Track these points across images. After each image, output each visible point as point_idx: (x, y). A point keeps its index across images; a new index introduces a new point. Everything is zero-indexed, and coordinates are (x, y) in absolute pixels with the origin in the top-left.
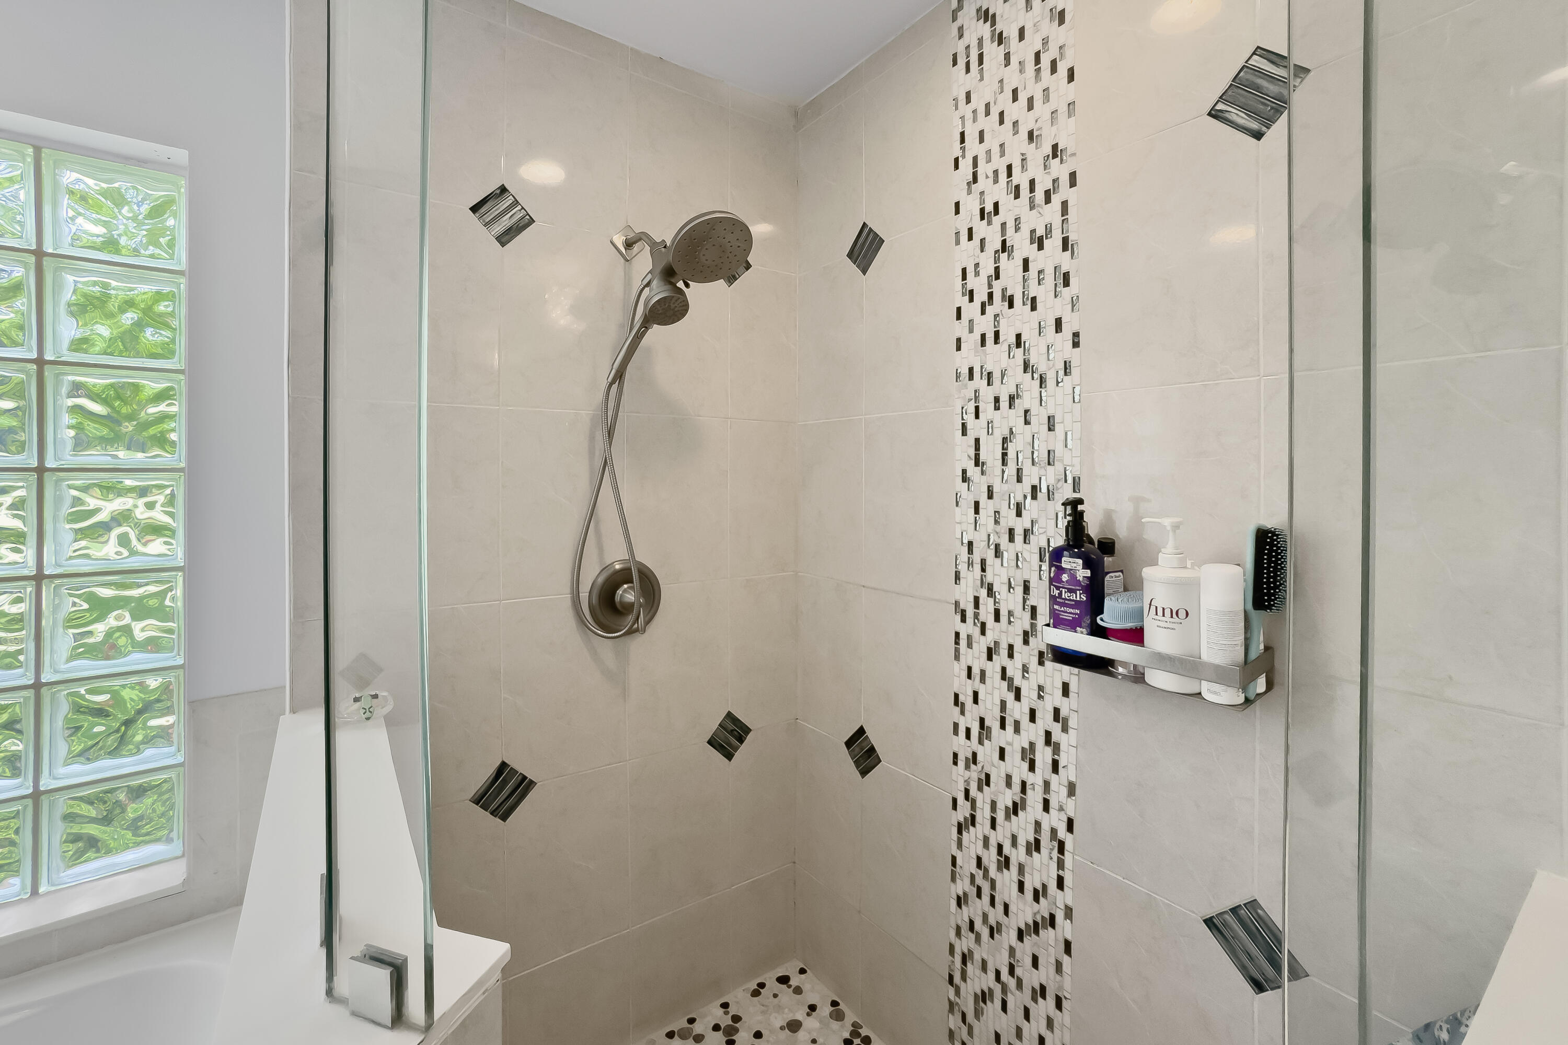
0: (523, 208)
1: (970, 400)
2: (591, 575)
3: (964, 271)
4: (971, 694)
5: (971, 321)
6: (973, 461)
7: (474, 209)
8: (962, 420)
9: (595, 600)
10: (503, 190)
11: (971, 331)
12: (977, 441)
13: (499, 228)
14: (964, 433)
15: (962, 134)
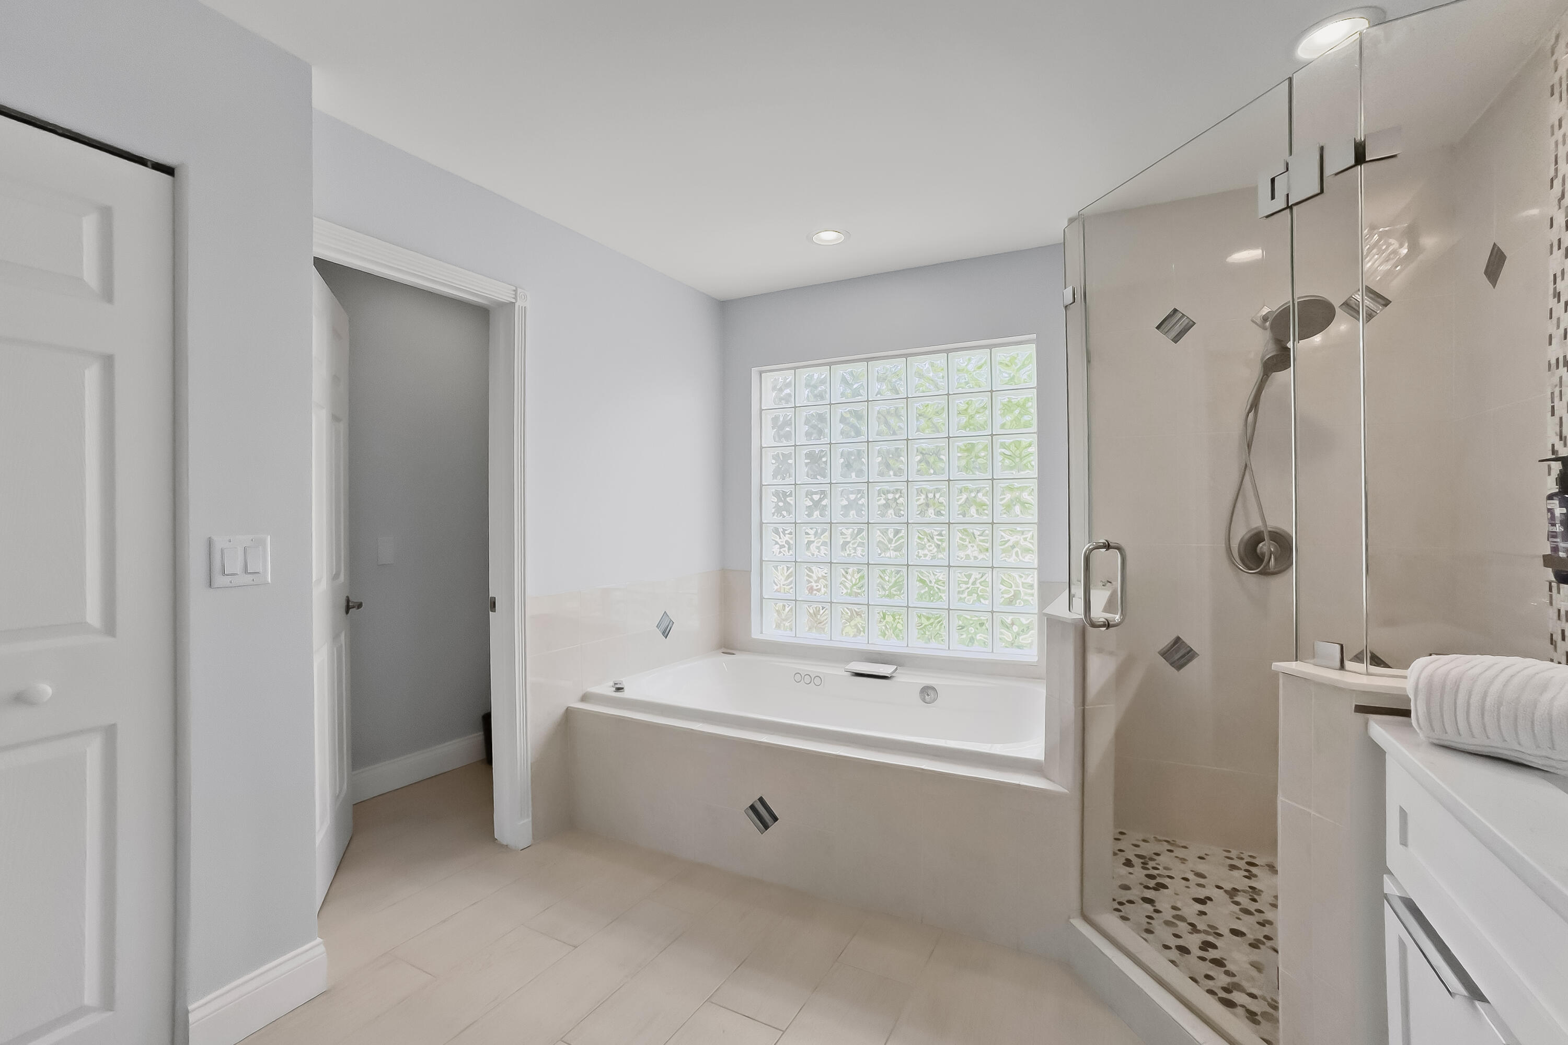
0: (1188, 317)
1: (1556, 386)
2: (1240, 533)
3: (1555, 276)
4: (1560, 632)
5: (1559, 319)
6: (1559, 437)
7: (1158, 327)
8: (1552, 403)
9: (1242, 550)
10: (1175, 311)
11: (1558, 327)
12: (1561, 419)
13: (1174, 333)
14: (1553, 414)
15: (1556, 157)
